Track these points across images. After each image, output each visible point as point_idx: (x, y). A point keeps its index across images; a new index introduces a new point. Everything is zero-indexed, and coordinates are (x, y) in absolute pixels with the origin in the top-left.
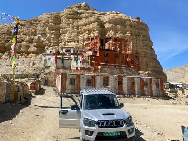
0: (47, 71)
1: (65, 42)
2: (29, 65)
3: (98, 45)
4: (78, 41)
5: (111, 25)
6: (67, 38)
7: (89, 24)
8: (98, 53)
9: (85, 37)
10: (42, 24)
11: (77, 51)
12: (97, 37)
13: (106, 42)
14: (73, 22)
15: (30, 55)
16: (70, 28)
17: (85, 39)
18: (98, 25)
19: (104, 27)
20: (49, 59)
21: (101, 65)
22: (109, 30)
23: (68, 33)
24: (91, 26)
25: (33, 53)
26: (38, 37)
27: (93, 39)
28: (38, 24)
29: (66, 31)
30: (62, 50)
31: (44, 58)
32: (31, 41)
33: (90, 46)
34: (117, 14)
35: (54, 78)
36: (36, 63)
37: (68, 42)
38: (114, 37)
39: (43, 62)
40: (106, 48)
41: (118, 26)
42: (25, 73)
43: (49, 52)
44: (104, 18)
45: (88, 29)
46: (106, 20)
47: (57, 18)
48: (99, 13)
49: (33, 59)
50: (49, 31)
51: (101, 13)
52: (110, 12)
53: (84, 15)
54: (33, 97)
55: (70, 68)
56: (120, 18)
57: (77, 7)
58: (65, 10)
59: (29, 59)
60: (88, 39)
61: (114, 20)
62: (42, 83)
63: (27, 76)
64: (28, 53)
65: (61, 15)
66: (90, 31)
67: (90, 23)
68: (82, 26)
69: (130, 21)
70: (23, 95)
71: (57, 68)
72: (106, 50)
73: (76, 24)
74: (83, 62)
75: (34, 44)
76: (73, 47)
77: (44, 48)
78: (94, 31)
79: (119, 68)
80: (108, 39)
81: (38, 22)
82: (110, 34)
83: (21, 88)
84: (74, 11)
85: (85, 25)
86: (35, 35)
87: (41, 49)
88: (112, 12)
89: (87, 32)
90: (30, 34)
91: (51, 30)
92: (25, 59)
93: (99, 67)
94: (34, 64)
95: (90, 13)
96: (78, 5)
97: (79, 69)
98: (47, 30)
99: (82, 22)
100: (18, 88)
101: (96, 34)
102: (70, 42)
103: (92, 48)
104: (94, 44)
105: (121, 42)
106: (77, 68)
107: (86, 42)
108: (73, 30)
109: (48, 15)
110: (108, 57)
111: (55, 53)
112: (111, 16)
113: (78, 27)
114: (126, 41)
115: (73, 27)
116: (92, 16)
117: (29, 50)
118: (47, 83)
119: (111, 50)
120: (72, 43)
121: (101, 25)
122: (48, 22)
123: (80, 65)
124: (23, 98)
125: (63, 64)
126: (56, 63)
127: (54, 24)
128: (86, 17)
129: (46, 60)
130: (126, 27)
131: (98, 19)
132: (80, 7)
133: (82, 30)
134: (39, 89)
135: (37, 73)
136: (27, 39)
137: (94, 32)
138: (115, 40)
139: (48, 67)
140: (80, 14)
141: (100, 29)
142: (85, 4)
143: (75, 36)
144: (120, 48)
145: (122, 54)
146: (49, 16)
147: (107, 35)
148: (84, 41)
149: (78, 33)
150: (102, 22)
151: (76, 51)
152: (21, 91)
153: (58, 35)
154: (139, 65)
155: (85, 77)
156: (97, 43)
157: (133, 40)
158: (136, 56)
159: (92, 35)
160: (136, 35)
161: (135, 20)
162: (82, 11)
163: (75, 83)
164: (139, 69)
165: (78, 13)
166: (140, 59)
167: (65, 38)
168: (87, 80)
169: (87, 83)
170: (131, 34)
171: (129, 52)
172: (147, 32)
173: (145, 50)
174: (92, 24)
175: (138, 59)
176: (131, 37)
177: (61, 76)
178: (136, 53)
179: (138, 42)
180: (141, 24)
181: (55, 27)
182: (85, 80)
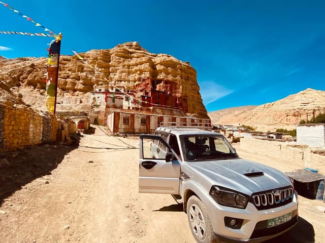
0: (96, 110)
1: (115, 82)
2: (76, 103)
3: (150, 86)
4: (129, 81)
5: (162, 67)
6: (117, 77)
7: (140, 65)
8: (150, 94)
9: (136, 77)
10: (90, 61)
11: (128, 91)
12: (148, 78)
13: (157, 84)
14: (124, 61)
15: (77, 93)
16: (120, 68)
17: (136, 79)
18: (150, 66)
19: (156, 68)
20: (98, 98)
21: (152, 106)
22: (161, 71)
23: (118, 71)
24: (142, 67)
25: (80, 90)
26: (85, 74)
27: (144, 80)
28: (85, 60)
29: (117, 70)
30: (112, 89)
31: (93, 96)
32: (77, 78)
33: (141, 87)
34: (169, 57)
35: (105, 117)
36: (83, 102)
37: (118, 81)
38: (165, 79)
39: (92, 101)
40: (157, 89)
41: (169, 68)
42: (71, 111)
43: (98, 90)
44: (156, 60)
45: (139, 69)
46: (158, 62)
47: (107, 55)
48: (150, 54)
49: (80, 97)
50: (97, 68)
51: (153, 54)
52: (161, 54)
53: (135, 55)
54: (82, 136)
55: (121, 107)
56: (171, 61)
57: (128, 46)
58: (115, 48)
59: (75, 97)
60: (139, 79)
61: (165, 62)
62: (91, 122)
63: (73, 114)
64: (75, 91)
65: (111, 52)
66: (141, 72)
67: (141, 63)
68: (133, 65)
69: (180, 64)
70: (70, 134)
71: (107, 107)
72: (158, 91)
73: (126, 63)
74: (135, 102)
75: (81, 81)
76: (124, 87)
77: (92, 86)
78: (145, 72)
79: (170, 110)
80: (159, 81)
81: (85, 58)
82: (161, 76)
83: (67, 126)
84: (124, 49)
85: (137, 65)
86: (82, 72)
87: (89, 87)
88: (164, 54)
89: (138, 72)
90: (76, 70)
91: (100, 67)
92: (72, 96)
93: (151, 108)
94: (81, 102)
95: (141, 53)
96: (128, 43)
97: (131, 108)
98: (95, 67)
99: (133, 62)
100: (62, 125)
101: (147, 74)
102: (121, 81)
103: (144, 89)
104: (145, 85)
105: (172, 85)
106: (129, 108)
107: (137, 83)
108: (124, 69)
109: (96, 51)
110: (159, 98)
111: (104, 91)
112: (163, 58)
113: (129, 66)
114: (176, 84)
115: (124, 66)
116: (144, 56)
117: (76, 87)
118: (96, 122)
119: (162, 92)
120: (123, 82)
121: (153, 66)
122: (97, 59)
123: (132, 105)
124: (68, 138)
125: (113, 103)
126: (106, 101)
127: (103, 61)
128: (138, 57)
129: (94, 99)
130: (177, 70)
131: (150, 60)
132: (131, 46)
133: (133, 70)
134: (88, 128)
135: (85, 111)
136: (73, 75)
137: (146, 73)
138: (167, 82)
139: (98, 106)
140: (132, 53)
141: (152, 70)
142: (137, 43)
143: (126, 76)
144: (171, 90)
145: (172, 97)
146: (97, 53)
147: (158, 77)
148: (135, 82)
149: (129, 73)
150: (153, 63)
151: (126, 91)
152: (66, 130)
153: (108, 74)
154: (187, 107)
155: (139, 116)
156: (148, 84)
157: (182, 83)
158: (184, 99)
159: (143, 76)
160: (185, 79)
161: (185, 64)
162: (134, 50)
163: (128, 122)
164: (187, 111)
165: (129, 52)
166: (188, 102)
167: (115, 76)
168: (142, 120)
169: (142, 123)
170: (181, 77)
171: (178, 95)
172: (195, 76)
173: (192, 94)
174: (143, 65)
175: (186, 102)
176: (181, 80)
177: (113, 114)
178: (185, 96)
179: (187, 86)
180: (190, 68)
181: (105, 64)
182: (140, 120)
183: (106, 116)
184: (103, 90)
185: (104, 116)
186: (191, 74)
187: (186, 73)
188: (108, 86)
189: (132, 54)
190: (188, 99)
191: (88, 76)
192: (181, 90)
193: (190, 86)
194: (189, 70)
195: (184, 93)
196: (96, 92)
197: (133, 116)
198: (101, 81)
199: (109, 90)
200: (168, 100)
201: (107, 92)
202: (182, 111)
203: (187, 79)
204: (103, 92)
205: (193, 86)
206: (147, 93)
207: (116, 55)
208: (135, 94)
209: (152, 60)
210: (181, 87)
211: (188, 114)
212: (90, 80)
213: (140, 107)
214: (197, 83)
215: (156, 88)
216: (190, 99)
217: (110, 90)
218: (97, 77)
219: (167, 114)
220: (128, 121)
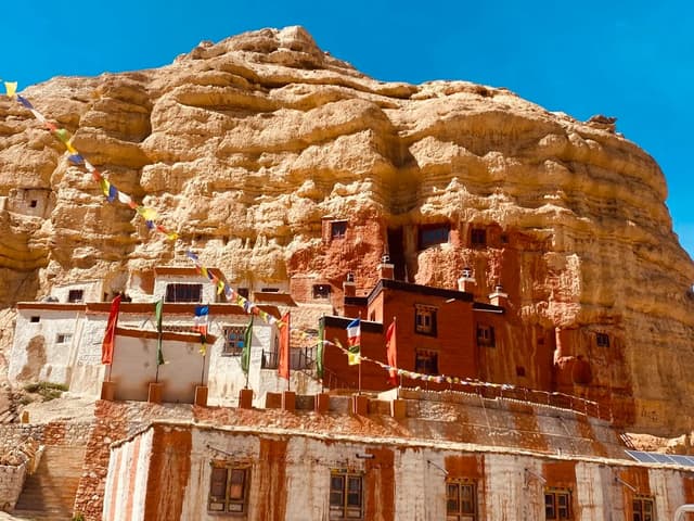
0: (39, 414)
1: (171, 243)
3: (377, 264)
4: (249, 238)
5: (449, 151)
6: (181, 213)
7: (321, 143)
8: (377, 306)
9: (295, 215)
11: (243, 295)
12: (364, 216)
13: (421, 248)
14: (226, 128)
16: (204, 163)
17: (294, 226)
18: (374, 147)
19: (411, 160)
20: (61, 339)
22: (442, 176)
23: (190, 186)
24: (330, 155)
27: (339, 228)
29: (182, 177)
30: (147, 285)
31: (28, 331)
33: (320, 267)
34: (484, 93)
37: (185, 237)
38: (472, 217)
39: (18, 358)
40: (422, 279)
41: (490, 156)
43: (61, 295)
44: (410, 115)
46: (422, 125)
47: (130, 101)
48: (375, 85)
50: (73, 173)
51: (391, 85)
52: (438, 85)
53: (289, 94)
55: (197, 396)
56: (504, 115)
57: (249, 48)
58: (176, 64)
60: (312, 225)
61: (465, 125)
65: (155, 85)
66: (325, 182)
67: (325, 137)
68: (279, 149)
69: (560, 131)
71: (112, 394)
72: (429, 291)
73: (239, 136)
74: (284, 357)
77: (34, 270)
78: (349, 180)
79: (513, 409)
80: (435, 231)
82: (442, 203)
84: (230, 68)
85: (298, 146)
88: (455, 84)
89: (308, 185)
93: (390, 396)
95: (323, 82)
96: (255, 36)
97: (259, 402)
98: (63, 164)
99: (276, 129)
101: (362, 195)
102: (202, 238)
103: (338, 282)
104: (347, 257)
105: (511, 250)
106: (246, 397)
107: (298, 244)
108: (223, 174)
109: (73, 86)
110: (434, 333)
111: (98, 300)
112: (449, 105)
113: (252, 156)
114: (542, 246)
115: (223, 155)
116: (338, 97)
119: (455, 293)
120: (214, 246)
121: (395, 148)
122: (72, 123)
123: (263, 383)
127: (108, 132)
128: (305, 105)
129: (36, 346)
130: (539, 164)
131: (373, 118)
132: (266, 49)
133: (279, 173)
137: (351, 188)
138: (478, 236)
139: (50, 392)
140: (269, 84)
141: (386, 168)
142: (299, 34)
143: (232, 208)
144: (509, 282)
145: (517, 322)
146: (77, 93)
147: (425, 208)
148: (285, 238)
149: (253, 193)
150: (395, 131)
154: (626, 391)
155: (320, 450)
156: (365, 248)
157: (581, 240)
158: (603, 339)
159: (334, 204)
160: (598, 216)
161: (588, 130)
162: (282, 70)
163: (244, 499)
164: (626, 420)
165: (252, 80)
166: (631, 355)
167: (172, 214)
168: (336, 481)
169: (335, 500)
170: (567, 204)
171: (561, 312)
172: (659, 198)
173: (652, 305)
174: (337, 144)
175: (619, 356)
176: (569, 222)
177: (146, 442)
178: (603, 320)
179: (614, 255)
180: (623, 150)
181: (114, 148)
182: (322, 481)
183: (97, 454)
184: (93, 294)
185: (83, 452)
186: (633, 182)
187: (596, 179)
188: (124, 271)
189: (273, 92)
190: (627, 335)
191: (17, 216)
192: (576, 282)
193: (631, 257)
194: (618, 164)
195: (596, 297)
196: (53, 307)
197: (276, 450)
198: (84, 242)
199: (129, 292)
200: (492, 344)
201: (116, 304)
202: (595, 421)
203: (611, 212)
204: (93, 307)
205: (654, 256)
206: (356, 304)
207: (182, 99)
208: (283, 309)
209: (385, 118)
210: (574, 261)
211: (637, 439)
212: (27, 236)
213: (314, 389)
214: (673, 237)
215: (414, 269)
216: (642, 335)
217: (136, 295)
218: (64, 221)
219: (500, 441)
220: (245, 486)
